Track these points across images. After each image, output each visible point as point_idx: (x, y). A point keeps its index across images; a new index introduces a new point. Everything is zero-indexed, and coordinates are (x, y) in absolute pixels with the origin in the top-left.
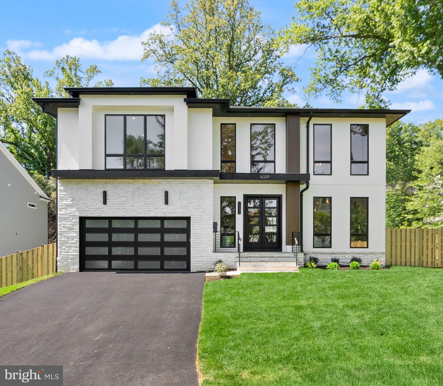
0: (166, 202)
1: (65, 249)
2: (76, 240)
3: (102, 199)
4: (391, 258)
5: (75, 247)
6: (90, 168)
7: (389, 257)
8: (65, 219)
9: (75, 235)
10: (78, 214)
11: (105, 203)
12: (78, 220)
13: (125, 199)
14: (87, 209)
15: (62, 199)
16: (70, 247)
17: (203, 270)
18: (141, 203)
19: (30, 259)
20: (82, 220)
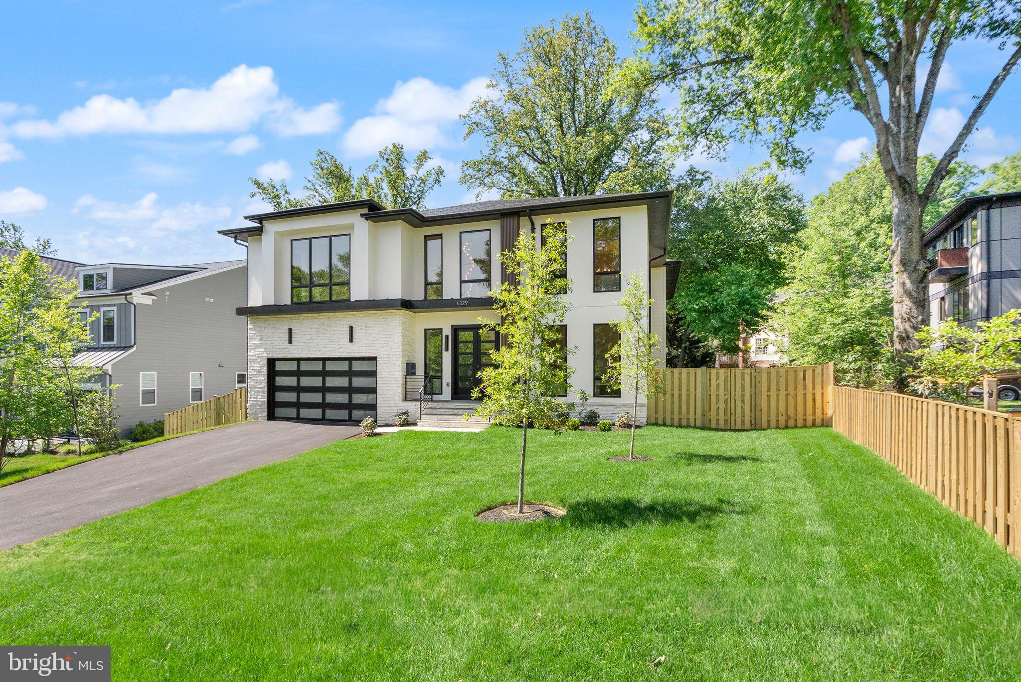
0: (351, 340)
1: (254, 394)
2: (264, 384)
3: (287, 337)
4: (656, 413)
5: (263, 392)
6: (273, 303)
7: (653, 411)
8: (254, 361)
9: (263, 378)
10: (265, 355)
11: (290, 342)
12: (265, 362)
13: (310, 336)
14: (274, 349)
15: (252, 339)
16: (258, 392)
17: (390, 423)
18: (326, 341)
19: (226, 404)
20: (271, 362)
